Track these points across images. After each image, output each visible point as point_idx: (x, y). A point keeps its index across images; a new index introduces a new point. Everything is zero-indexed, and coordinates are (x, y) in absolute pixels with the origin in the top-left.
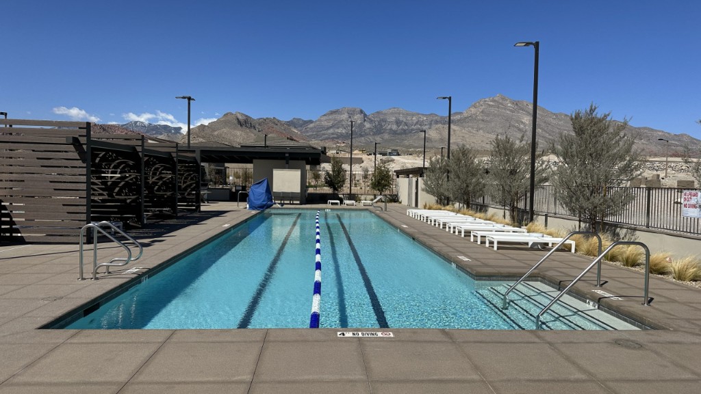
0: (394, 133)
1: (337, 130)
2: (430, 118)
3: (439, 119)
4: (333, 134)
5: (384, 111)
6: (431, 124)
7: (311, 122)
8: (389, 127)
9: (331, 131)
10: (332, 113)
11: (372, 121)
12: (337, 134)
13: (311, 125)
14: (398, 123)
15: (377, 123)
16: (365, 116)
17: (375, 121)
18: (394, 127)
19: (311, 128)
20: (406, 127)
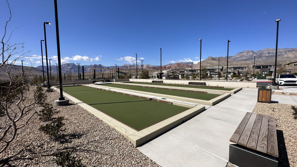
0: (267, 57)
1: (242, 58)
2: (285, 50)
3: (290, 50)
4: (240, 59)
5: (262, 50)
6: (286, 52)
7: (232, 57)
8: (265, 55)
9: (240, 58)
10: (240, 53)
11: (257, 54)
12: (242, 59)
13: (232, 58)
14: (269, 53)
15: (259, 54)
16: (254, 52)
17: (258, 54)
18: (267, 55)
19: (232, 59)
20: (273, 54)
